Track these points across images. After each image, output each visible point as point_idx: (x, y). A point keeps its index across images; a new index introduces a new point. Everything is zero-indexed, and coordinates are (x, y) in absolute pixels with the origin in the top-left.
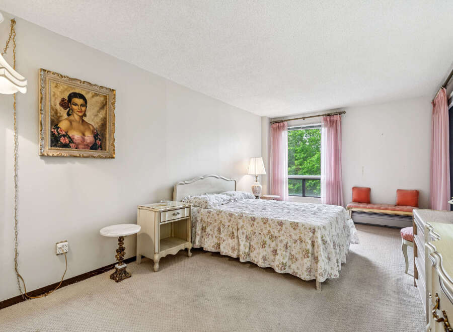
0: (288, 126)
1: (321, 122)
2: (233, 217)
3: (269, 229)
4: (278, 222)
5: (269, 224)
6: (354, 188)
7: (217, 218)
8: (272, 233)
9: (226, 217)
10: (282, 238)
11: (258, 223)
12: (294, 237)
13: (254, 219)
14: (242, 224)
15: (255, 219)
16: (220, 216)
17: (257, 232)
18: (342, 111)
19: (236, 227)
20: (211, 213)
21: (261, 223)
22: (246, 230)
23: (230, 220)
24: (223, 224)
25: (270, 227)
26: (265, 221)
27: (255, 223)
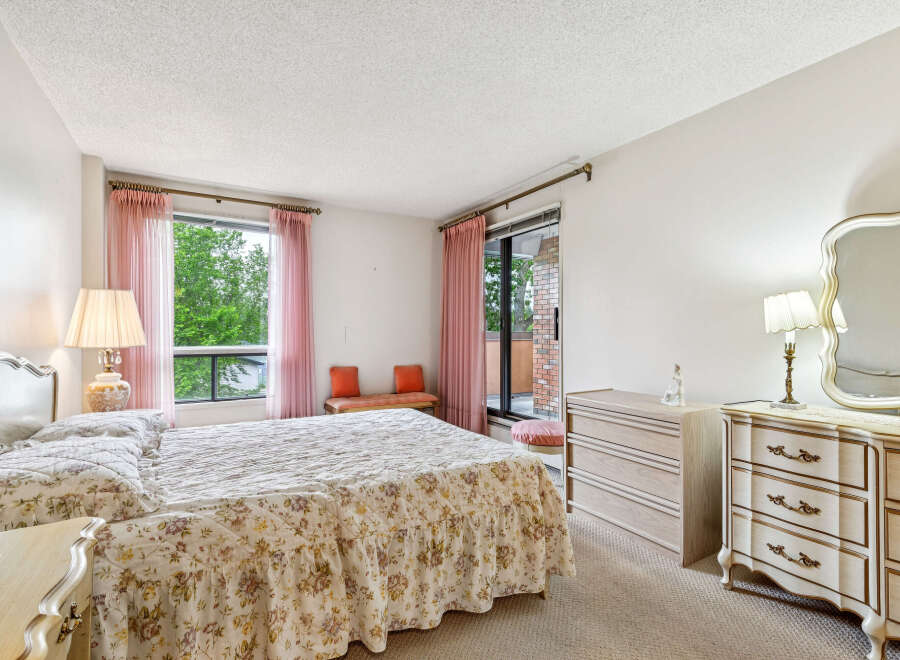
0: (175, 209)
1: (267, 220)
2: (314, 506)
3: (444, 502)
4: (463, 476)
5: (442, 490)
6: (333, 370)
7: (232, 537)
8: (453, 511)
9: (279, 521)
10: (479, 514)
11: (410, 497)
12: (506, 500)
13: (393, 490)
14: (358, 519)
15: (397, 489)
16: (249, 523)
17: (410, 526)
18: (314, 207)
19: (331, 541)
20: (194, 528)
21: (420, 495)
22: (374, 537)
23: (305, 522)
24: (273, 554)
25: (447, 496)
26: (429, 484)
27: (402, 501)
